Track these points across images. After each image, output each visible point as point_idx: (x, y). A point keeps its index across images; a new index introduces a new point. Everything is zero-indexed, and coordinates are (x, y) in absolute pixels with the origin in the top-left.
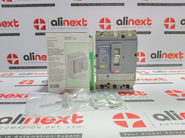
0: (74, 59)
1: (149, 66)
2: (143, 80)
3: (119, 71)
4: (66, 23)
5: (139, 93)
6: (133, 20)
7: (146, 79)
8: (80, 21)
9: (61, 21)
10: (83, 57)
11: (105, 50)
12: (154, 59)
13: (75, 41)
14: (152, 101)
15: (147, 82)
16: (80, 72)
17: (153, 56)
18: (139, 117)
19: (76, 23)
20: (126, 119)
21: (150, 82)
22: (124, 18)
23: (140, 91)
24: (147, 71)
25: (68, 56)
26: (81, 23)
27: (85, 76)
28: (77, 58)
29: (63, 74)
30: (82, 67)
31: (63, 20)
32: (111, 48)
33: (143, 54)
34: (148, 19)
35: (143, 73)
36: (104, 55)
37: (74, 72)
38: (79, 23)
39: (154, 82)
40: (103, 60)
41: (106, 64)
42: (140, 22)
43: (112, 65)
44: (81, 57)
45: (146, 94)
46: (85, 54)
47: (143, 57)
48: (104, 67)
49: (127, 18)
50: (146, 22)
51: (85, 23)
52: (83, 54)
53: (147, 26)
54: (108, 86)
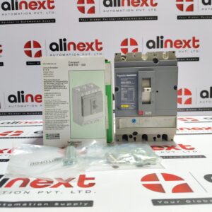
0: (82, 95)
1: (198, 110)
2: (189, 129)
3: (150, 113)
4: (72, 46)
5: (183, 147)
6: (171, 41)
7: (194, 129)
8: (92, 43)
9: (65, 44)
10: (96, 91)
11: (128, 80)
12: (206, 99)
13: (84, 68)
14: (203, 157)
15: (195, 132)
16: (91, 114)
17: (204, 94)
18: (181, 179)
19: (87, 46)
20: (162, 181)
21: (200, 132)
22: (158, 38)
23: (184, 144)
24: (195, 118)
25: (74, 90)
26: (94, 46)
27: (98, 120)
28: (87, 94)
29: (66, 118)
30: (94, 107)
31: (67, 42)
32: (137, 77)
33: (188, 92)
34: (194, 38)
35: (190, 120)
36: (127, 88)
37: (83, 115)
38: (90, 46)
39: (206, 132)
40: (126, 96)
41: (131, 102)
42: (181, 43)
43: (140, 104)
44: (93, 92)
45: (193, 149)
46: (99, 88)
47: (188, 97)
48: (127, 106)
49: (162, 37)
50: (191, 44)
51: (99, 46)
52: (96, 87)
53: (192, 49)
54: (134, 136)
